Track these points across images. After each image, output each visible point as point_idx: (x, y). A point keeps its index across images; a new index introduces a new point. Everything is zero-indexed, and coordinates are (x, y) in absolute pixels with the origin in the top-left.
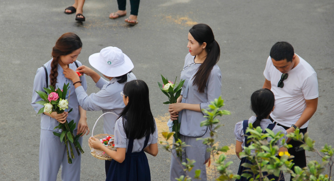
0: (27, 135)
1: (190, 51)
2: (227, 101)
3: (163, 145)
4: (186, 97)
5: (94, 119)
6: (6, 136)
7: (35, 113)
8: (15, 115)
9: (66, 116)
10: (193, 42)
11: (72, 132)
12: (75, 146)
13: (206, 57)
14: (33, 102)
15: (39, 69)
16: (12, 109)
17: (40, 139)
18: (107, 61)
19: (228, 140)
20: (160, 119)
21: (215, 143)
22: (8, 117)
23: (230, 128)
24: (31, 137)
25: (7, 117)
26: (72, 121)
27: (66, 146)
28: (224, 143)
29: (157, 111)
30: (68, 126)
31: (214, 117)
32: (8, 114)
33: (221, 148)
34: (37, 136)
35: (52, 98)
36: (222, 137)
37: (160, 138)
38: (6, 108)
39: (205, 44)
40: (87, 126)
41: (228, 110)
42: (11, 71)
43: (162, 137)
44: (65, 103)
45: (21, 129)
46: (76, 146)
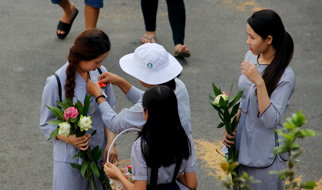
0: (34, 170)
1: (251, 49)
2: (313, 117)
3: (223, 181)
4: (246, 111)
5: (127, 146)
6: (6, 172)
7: (45, 139)
8: (18, 143)
9: (89, 140)
10: (253, 36)
11: (96, 163)
12: (101, 182)
13: (274, 57)
14: (41, 124)
15: (48, 78)
16: (14, 134)
17: (53, 175)
18: (147, 64)
19: (316, 172)
20: (218, 144)
21: (297, 177)
22: (9, 146)
23: (317, 156)
24: (40, 171)
25: (6, 145)
26: (97, 147)
27: (89, 184)
28: (309, 176)
29: (213, 134)
30: (91, 154)
31: (292, 140)
32: (8, 141)
33: (305, 183)
34: (49, 170)
35: (70, 115)
36: (307, 169)
37: (219, 172)
38: (5, 132)
39: (270, 38)
40: (117, 154)
41: (315, 129)
42: (11, 82)
43: (222, 170)
44: (88, 121)
45: (27, 162)
46: (103, 182)
